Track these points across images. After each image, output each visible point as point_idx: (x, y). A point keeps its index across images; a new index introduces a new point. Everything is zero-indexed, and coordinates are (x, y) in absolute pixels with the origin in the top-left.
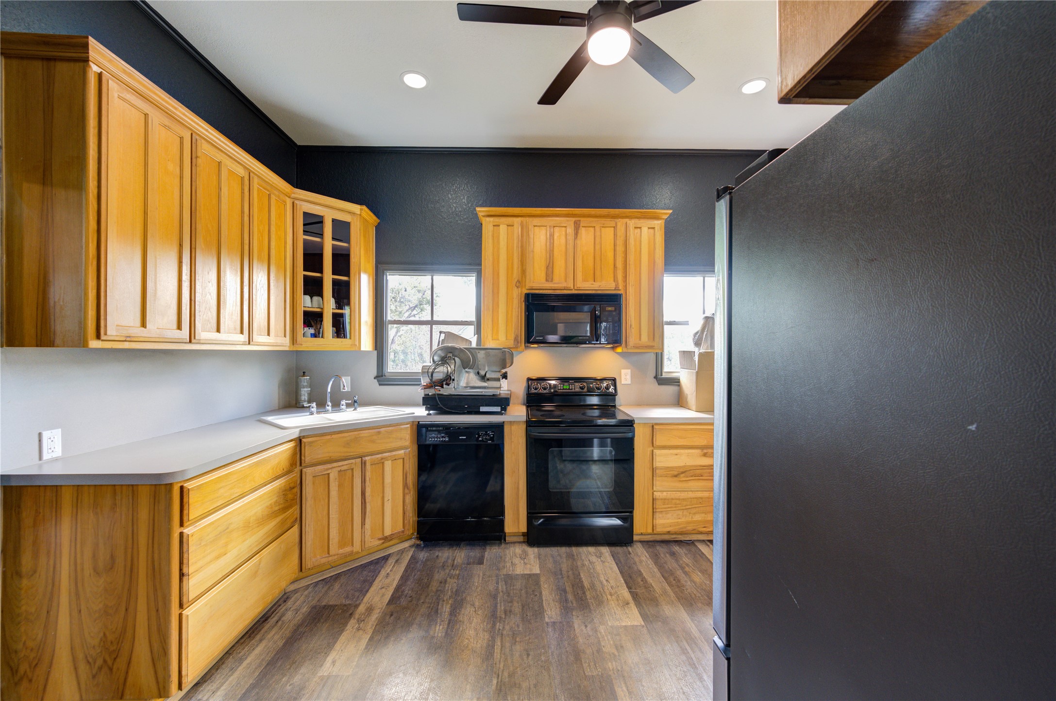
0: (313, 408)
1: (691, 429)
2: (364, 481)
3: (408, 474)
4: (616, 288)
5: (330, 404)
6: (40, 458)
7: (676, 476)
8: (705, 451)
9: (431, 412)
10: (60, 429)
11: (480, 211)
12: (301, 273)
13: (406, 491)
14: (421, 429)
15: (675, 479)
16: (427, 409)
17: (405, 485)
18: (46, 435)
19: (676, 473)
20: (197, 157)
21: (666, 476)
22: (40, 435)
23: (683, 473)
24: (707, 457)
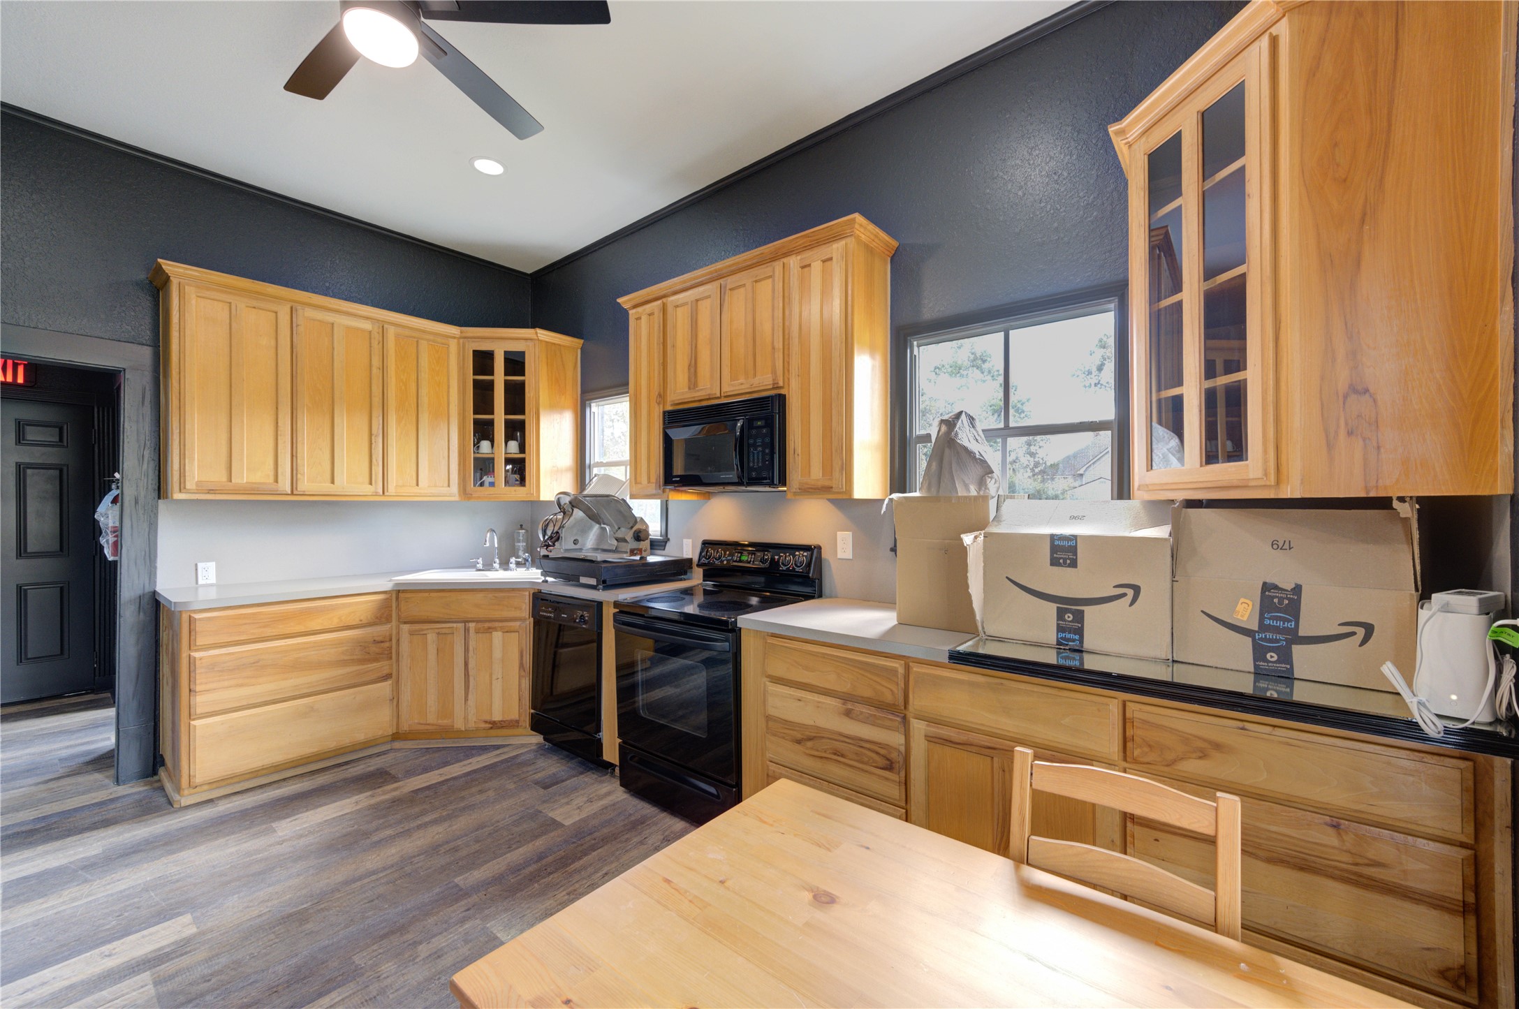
0: (478, 563)
1: (824, 655)
2: (466, 650)
3: (524, 653)
4: (774, 384)
5: (497, 561)
6: (197, 583)
7: (799, 742)
8: (849, 706)
9: (550, 579)
10: (214, 563)
11: (625, 302)
12: (471, 417)
13: (523, 673)
14: (540, 599)
15: (797, 746)
16: (545, 574)
17: (521, 666)
18: (200, 566)
19: (799, 736)
20: (297, 326)
21: (784, 738)
22: (196, 565)
23: (810, 739)
24: (852, 718)
